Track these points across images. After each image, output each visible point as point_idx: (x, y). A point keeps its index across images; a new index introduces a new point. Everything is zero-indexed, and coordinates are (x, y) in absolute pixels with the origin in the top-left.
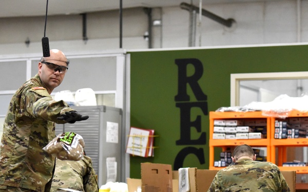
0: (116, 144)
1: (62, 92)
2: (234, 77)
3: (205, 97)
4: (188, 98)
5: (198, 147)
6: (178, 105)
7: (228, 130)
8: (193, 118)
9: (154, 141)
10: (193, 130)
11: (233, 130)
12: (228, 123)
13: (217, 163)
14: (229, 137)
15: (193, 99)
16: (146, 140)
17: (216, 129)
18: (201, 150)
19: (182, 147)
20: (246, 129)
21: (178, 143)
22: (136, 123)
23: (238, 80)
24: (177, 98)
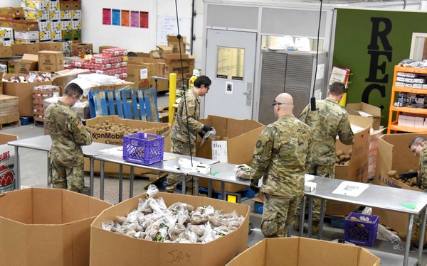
0: (322, 79)
1: (285, 37)
2: (415, 35)
3: (390, 48)
4: (378, 48)
5: (381, 84)
6: (369, 52)
7: (407, 80)
8: (380, 63)
9: (349, 78)
10: (379, 72)
11: (411, 81)
12: (408, 75)
13: (396, 104)
14: (407, 85)
15: (381, 49)
16: (344, 77)
17: (398, 79)
18: (384, 87)
19: (369, 83)
20: (421, 81)
21: (367, 80)
22: (337, 63)
23: (417, 37)
24: (369, 47)
